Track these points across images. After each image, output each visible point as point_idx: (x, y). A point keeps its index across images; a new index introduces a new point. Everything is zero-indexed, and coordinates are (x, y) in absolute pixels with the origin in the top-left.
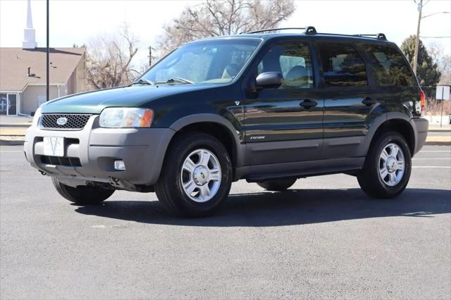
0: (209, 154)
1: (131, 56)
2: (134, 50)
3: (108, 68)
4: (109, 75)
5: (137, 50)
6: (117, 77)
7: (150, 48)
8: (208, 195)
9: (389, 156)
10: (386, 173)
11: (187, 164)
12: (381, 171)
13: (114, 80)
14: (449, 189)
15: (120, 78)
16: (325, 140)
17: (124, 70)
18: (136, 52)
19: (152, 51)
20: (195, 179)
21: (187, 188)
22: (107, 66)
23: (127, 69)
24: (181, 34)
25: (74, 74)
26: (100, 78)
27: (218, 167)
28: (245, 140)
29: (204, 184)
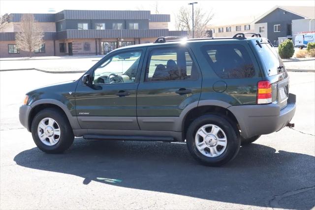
9: (207, 134)
12: (197, 144)
16: (139, 118)
27: (59, 129)
28: (76, 114)
29: (50, 136)
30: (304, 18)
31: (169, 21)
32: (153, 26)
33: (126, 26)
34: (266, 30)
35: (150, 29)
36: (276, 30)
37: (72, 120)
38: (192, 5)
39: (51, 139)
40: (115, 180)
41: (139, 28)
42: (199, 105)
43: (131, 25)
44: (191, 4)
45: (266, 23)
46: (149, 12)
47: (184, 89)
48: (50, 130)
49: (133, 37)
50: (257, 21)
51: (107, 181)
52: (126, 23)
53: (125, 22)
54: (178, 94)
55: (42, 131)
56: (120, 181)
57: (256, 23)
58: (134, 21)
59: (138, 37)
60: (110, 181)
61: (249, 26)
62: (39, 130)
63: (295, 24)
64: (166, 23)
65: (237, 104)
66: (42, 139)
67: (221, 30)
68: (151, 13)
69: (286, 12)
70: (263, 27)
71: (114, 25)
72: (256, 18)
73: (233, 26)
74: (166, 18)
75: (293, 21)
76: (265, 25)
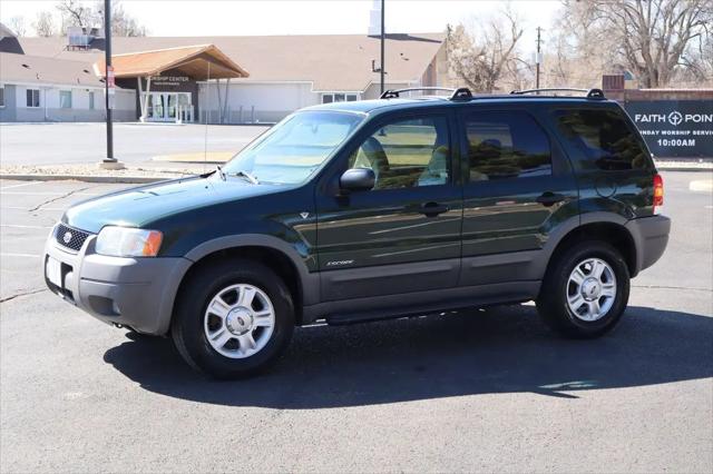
0: (254, 290)
1: (515, 40)
2: (518, 32)
3: (483, 57)
4: (484, 66)
5: (521, 32)
6: (495, 69)
7: (539, 29)
8: (252, 347)
9: (586, 277)
10: (582, 301)
11: (216, 306)
12: (570, 300)
13: (490, 72)
14: (710, 315)
15: (498, 69)
16: (465, 260)
17: (504, 59)
18: (520, 34)
19: (541, 32)
20: (228, 327)
21: (215, 339)
22: (482, 54)
23: (508, 58)
24: (582, 8)
25: (431, 67)
26: (473, 70)
27: (269, 309)
28: (317, 268)
29: (244, 333)
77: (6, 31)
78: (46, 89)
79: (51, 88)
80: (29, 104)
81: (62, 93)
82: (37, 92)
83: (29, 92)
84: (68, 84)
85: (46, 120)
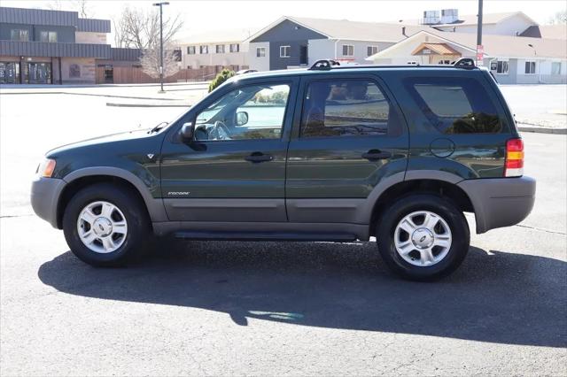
8: (111, 247)
9: (417, 227)
10: (412, 248)
12: (397, 245)
16: (288, 201)
21: (85, 237)
28: (161, 194)
29: (105, 236)
30: (327, 38)
31: (108, 30)
32: (82, 37)
33: (34, 35)
34: (267, 52)
35: (77, 42)
36: (283, 54)
37: (153, 205)
38: (159, 7)
39: (107, 241)
40: (290, 314)
41: (59, 40)
42: (407, 179)
43: (44, 34)
44: (158, 5)
45: (268, 43)
46: (76, 13)
47: (377, 151)
48: (105, 224)
49: (49, 55)
50: (253, 38)
51: (275, 316)
52: (34, 31)
53: (34, 29)
54: (367, 160)
55: (87, 227)
56: (301, 316)
57: (251, 42)
58: (49, 28)
59: (57, 56)
60: (281, 317)
61: (238, 46)
62: (79, 223)
63: (313, 45)
64: (102, 34)
65: (472, 177)
66: (87, 241)
67: (191, 49)
68: (80, 17)
69: (299, 27)
70: (263, 49)
71: (13, 32)
72: (252, 34)
73: (211, 44)
74: (103, 26)
75: (310, 41)
76: (266, 45)
77: (531, 22)
78: (541, 61)
79: (544, 61)
80: (527, 71)
81: (554, 63)
82: (534, 63)
83: (528, 64)
84: (559, 57)
85: (540, 83)
